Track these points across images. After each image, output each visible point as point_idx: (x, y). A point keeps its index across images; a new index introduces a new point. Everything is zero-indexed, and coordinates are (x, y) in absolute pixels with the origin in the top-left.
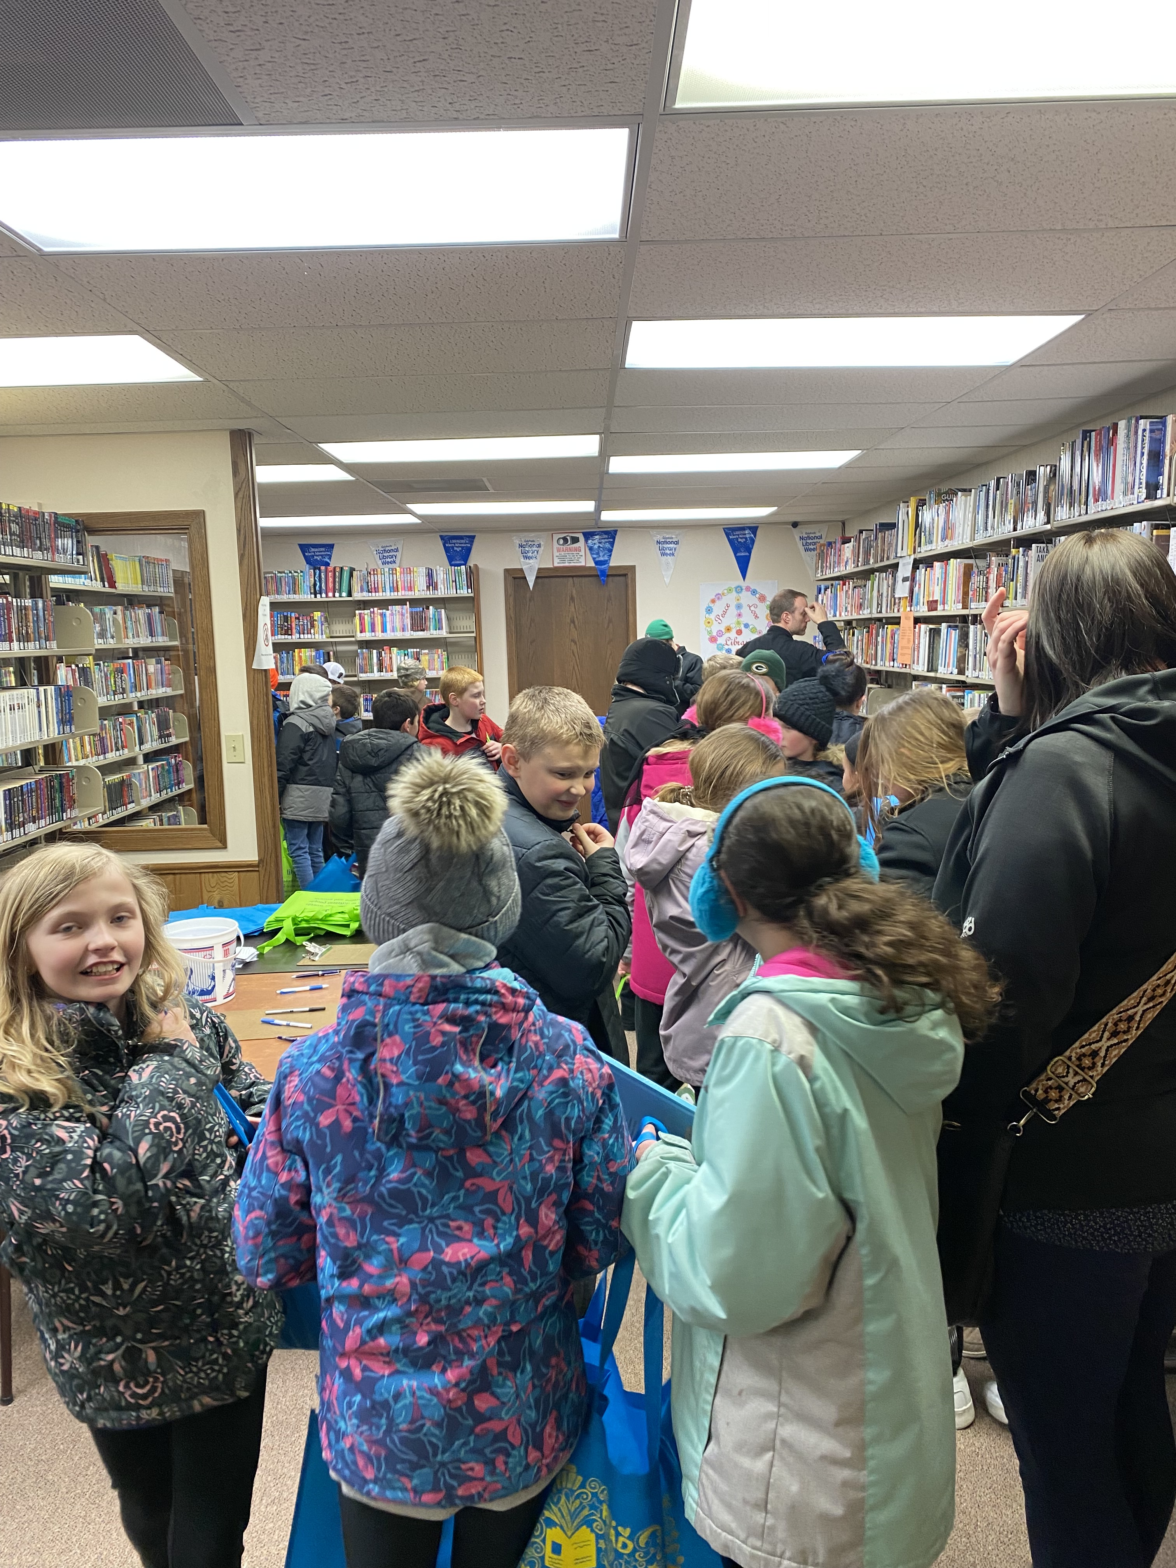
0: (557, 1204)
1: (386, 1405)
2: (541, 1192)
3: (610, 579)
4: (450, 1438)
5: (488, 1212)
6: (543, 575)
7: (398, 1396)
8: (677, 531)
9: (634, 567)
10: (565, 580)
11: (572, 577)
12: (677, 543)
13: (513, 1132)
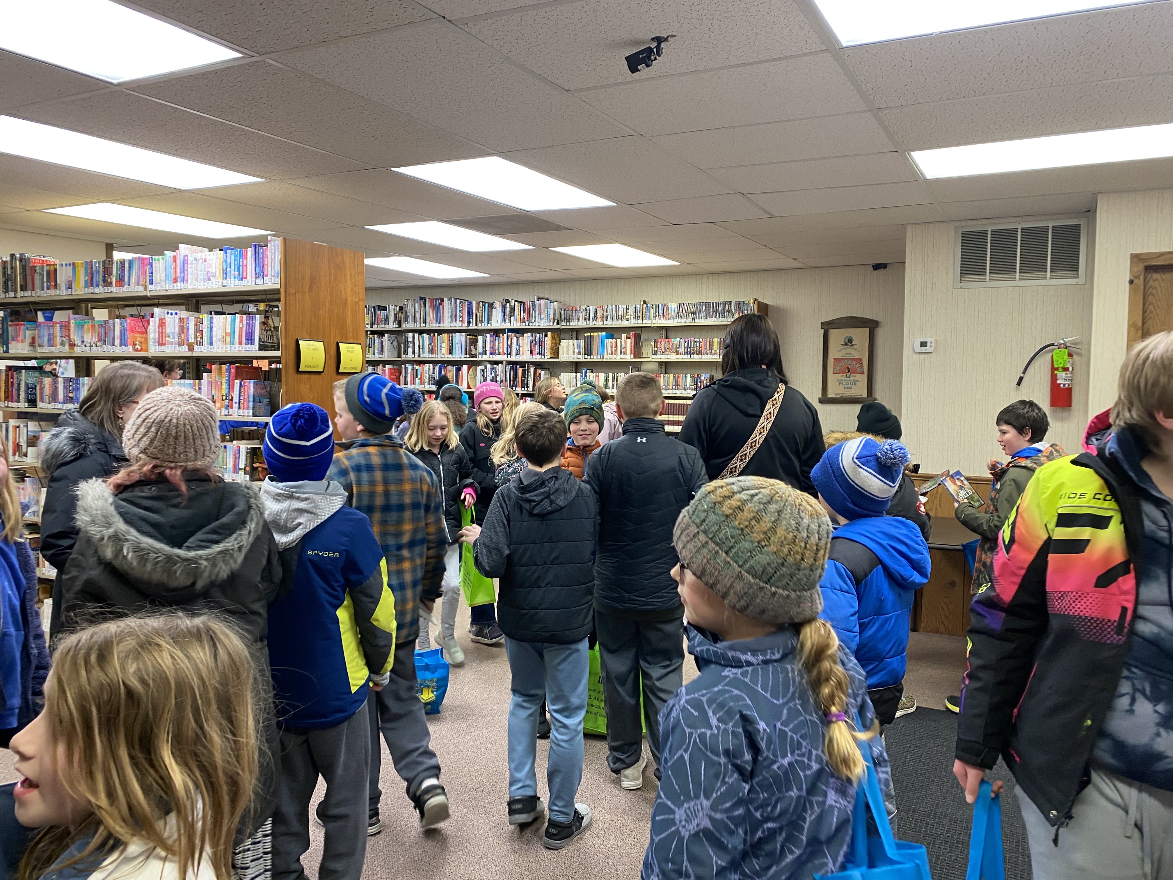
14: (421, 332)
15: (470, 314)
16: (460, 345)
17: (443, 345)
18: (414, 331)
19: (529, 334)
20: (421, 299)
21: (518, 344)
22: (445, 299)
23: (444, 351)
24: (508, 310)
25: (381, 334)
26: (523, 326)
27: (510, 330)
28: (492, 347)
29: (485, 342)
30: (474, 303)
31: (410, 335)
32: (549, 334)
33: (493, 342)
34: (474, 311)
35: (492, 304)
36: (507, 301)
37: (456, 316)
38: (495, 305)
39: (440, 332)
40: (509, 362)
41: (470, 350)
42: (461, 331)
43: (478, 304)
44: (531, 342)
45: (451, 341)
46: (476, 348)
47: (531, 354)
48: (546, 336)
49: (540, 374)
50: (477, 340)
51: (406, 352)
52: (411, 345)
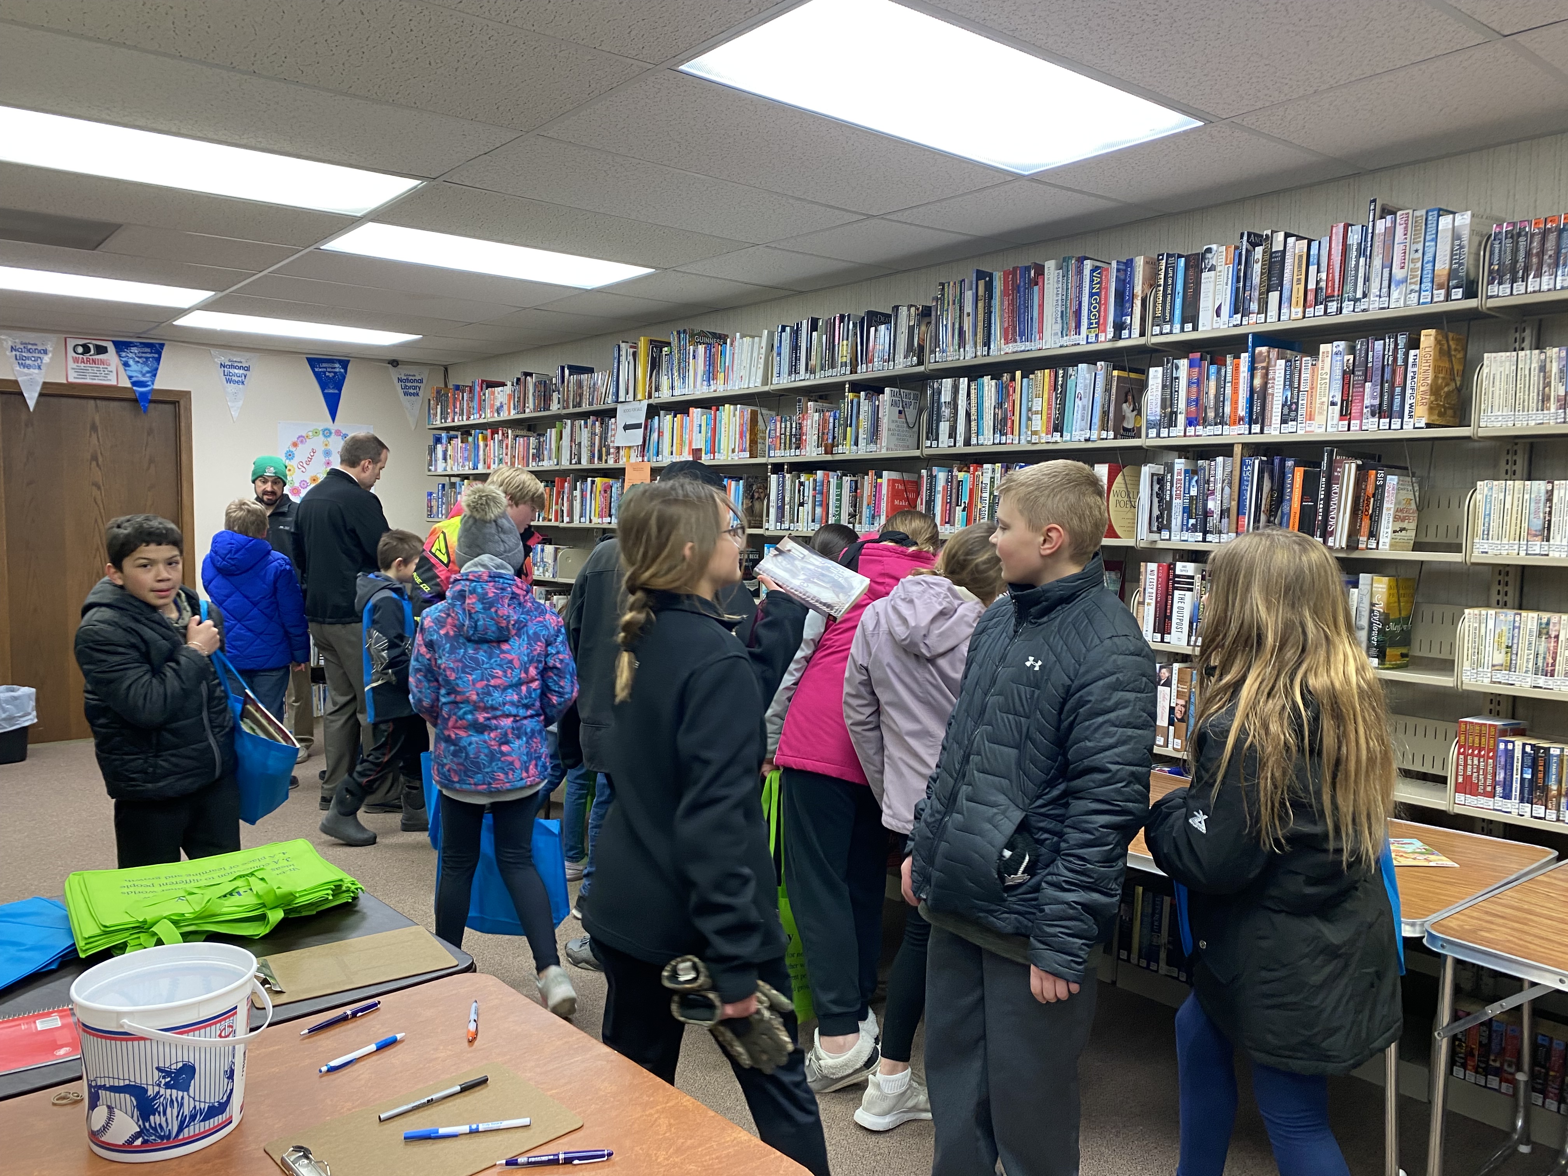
0: (536, 668)
1: (465, 748)
2: (531, 661)
3: (152, 405)
4: (491, 762)
5: (510, 668)
6: (49, 392)
7: (470, 744)
8: (248, 355)
9: (189, 393)
10: (83, 402)
11: (95, 398)
12: (248, 369)
13: (520, 637)
14: (974, 372)
15: (1123, 299)
16: (1087, 401)
17: (1037, 405)
18: (955, 373)
19: (1341, 345)
20: (980, 275)
21: (1290, 382)
22: (1050, 266)
23: (1038, 423)
24: (1257, 268)
25: (874, 387)
26: (1316, 317)
27: (1263, 338)
28: (1196, 402)
29: (1169, 385)
30: (1140, 262)
31: (948, 383)
32: (1428, 337)
33: (1198, 383)
34: (1138, 290)
35: (1202, 257)
36: (1256, 240)
37: (1078, 313)
38: (1211, 259)
39: (1029, 366)
40: (1253, 449)
41: (1120, 417)
42: (1091, 358)
43: (1153, 265)
44: (1347, 375)
45: (1060, 393)
46: (1138, 410)
47: (1345, 414)
48: (1414, 344)
49: (1380, 489)
50: (1143, 386)
51: (933, 434)
52: (946, 412)
